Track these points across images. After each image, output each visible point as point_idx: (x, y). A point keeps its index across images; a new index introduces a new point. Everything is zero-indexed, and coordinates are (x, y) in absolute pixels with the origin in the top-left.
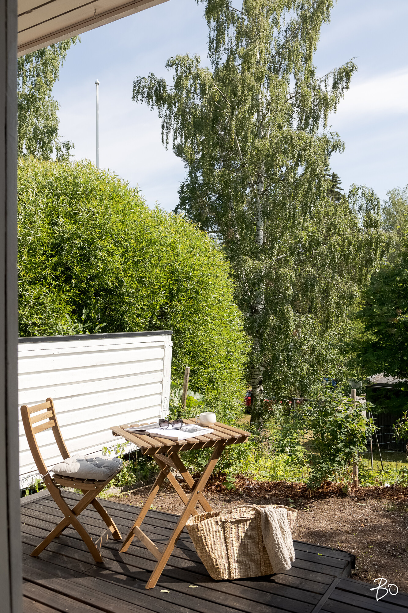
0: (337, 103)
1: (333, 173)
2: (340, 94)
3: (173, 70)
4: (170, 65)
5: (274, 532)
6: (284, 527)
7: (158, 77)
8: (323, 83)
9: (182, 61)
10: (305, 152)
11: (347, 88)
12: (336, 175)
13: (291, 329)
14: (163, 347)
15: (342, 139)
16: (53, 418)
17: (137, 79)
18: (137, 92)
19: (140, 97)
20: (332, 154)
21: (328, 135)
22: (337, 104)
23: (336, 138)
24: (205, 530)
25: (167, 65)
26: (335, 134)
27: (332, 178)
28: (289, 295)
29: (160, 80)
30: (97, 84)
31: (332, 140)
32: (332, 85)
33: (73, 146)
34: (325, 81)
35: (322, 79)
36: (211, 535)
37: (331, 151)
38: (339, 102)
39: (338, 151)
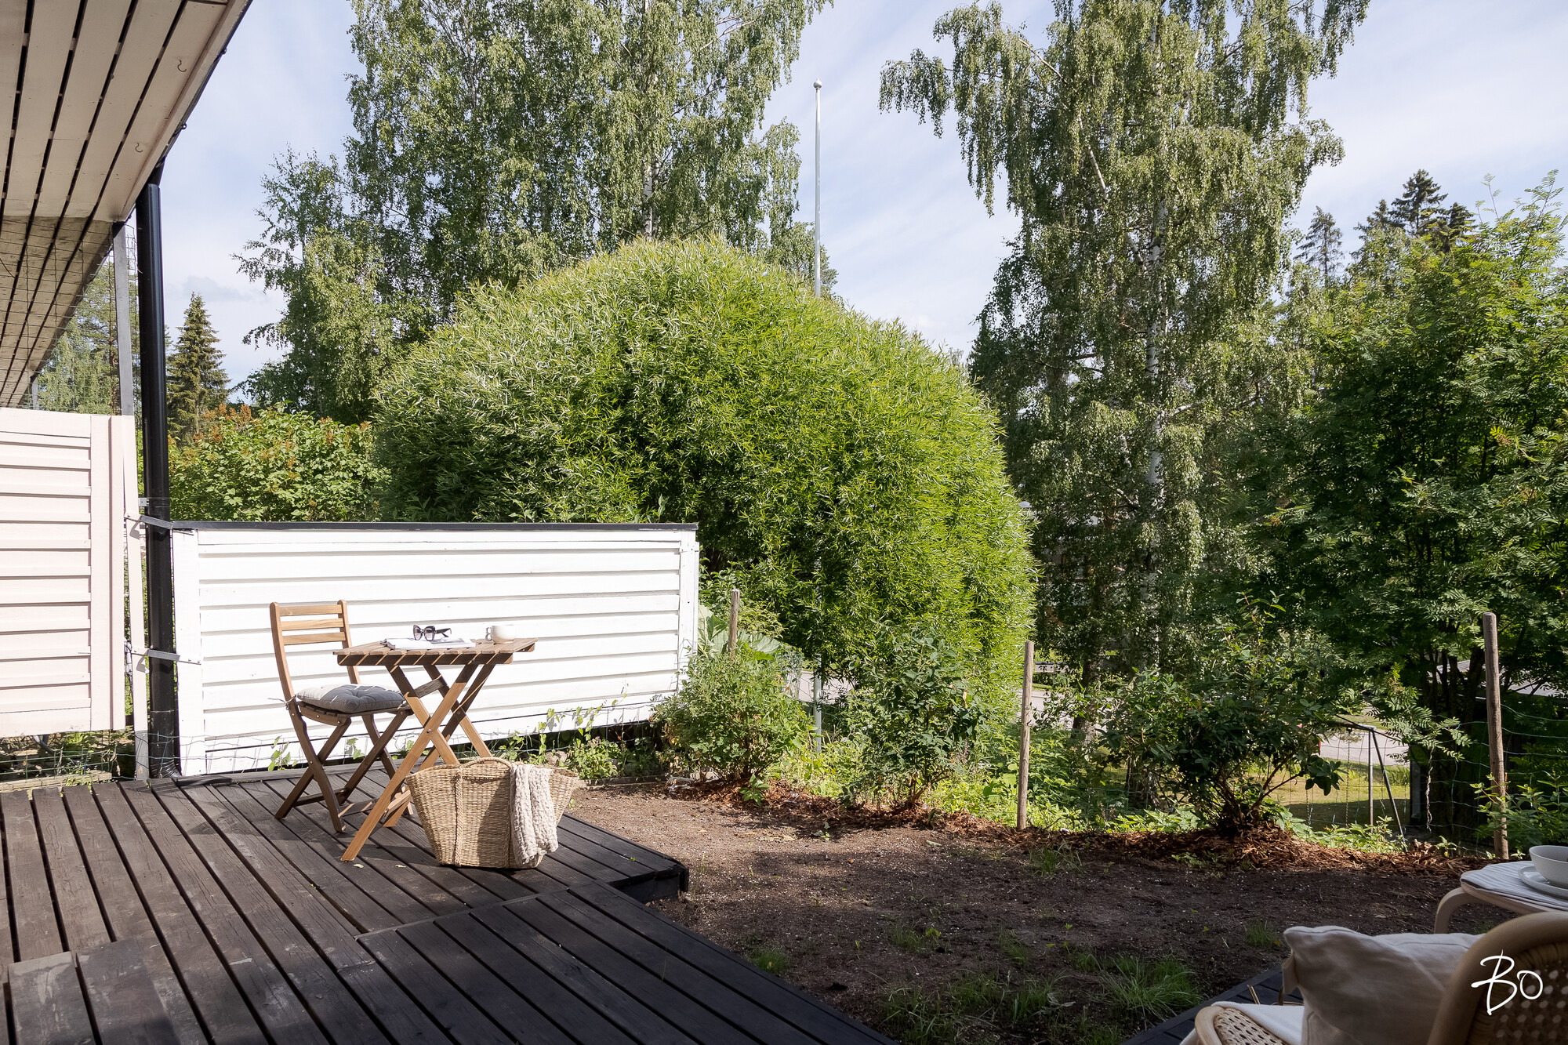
0: (1338, 54)
1: (1456, 205)
2: (1344, 32)
3: (948, 39)
4: (940, 30)
5: (518, 800)
6: (536, 794)
7: (929, 55)
8: (1301, 13)
9: (965, 18)
10: (1227, 173)
11: (1361, 17)
12: (1461, 209)
13: (1195, 551)
14: (677, 551)
15: (1336, 134)
16: (343, 629)
17: (887, 67)
18: (891, 90)
19: (894, 100)
20: (1313, 169)
21: (1304, 129)
22: (1338, 58)
23: (1320, 132)
24: (425, 786)
25: (937, 31)
26: (1320, 124)
27: (1452, 217)
28: (1190, 480)
29: (932, 61)
30: (817, 86)
31: (1313, 139)
32: (1322, 14)
33: (798, 205)
34: (1305, 9)
35: (1300, 6)
36: (434, 795)
37: (1311, 165)
38: (1341, 50)
39: (1329, 162)
